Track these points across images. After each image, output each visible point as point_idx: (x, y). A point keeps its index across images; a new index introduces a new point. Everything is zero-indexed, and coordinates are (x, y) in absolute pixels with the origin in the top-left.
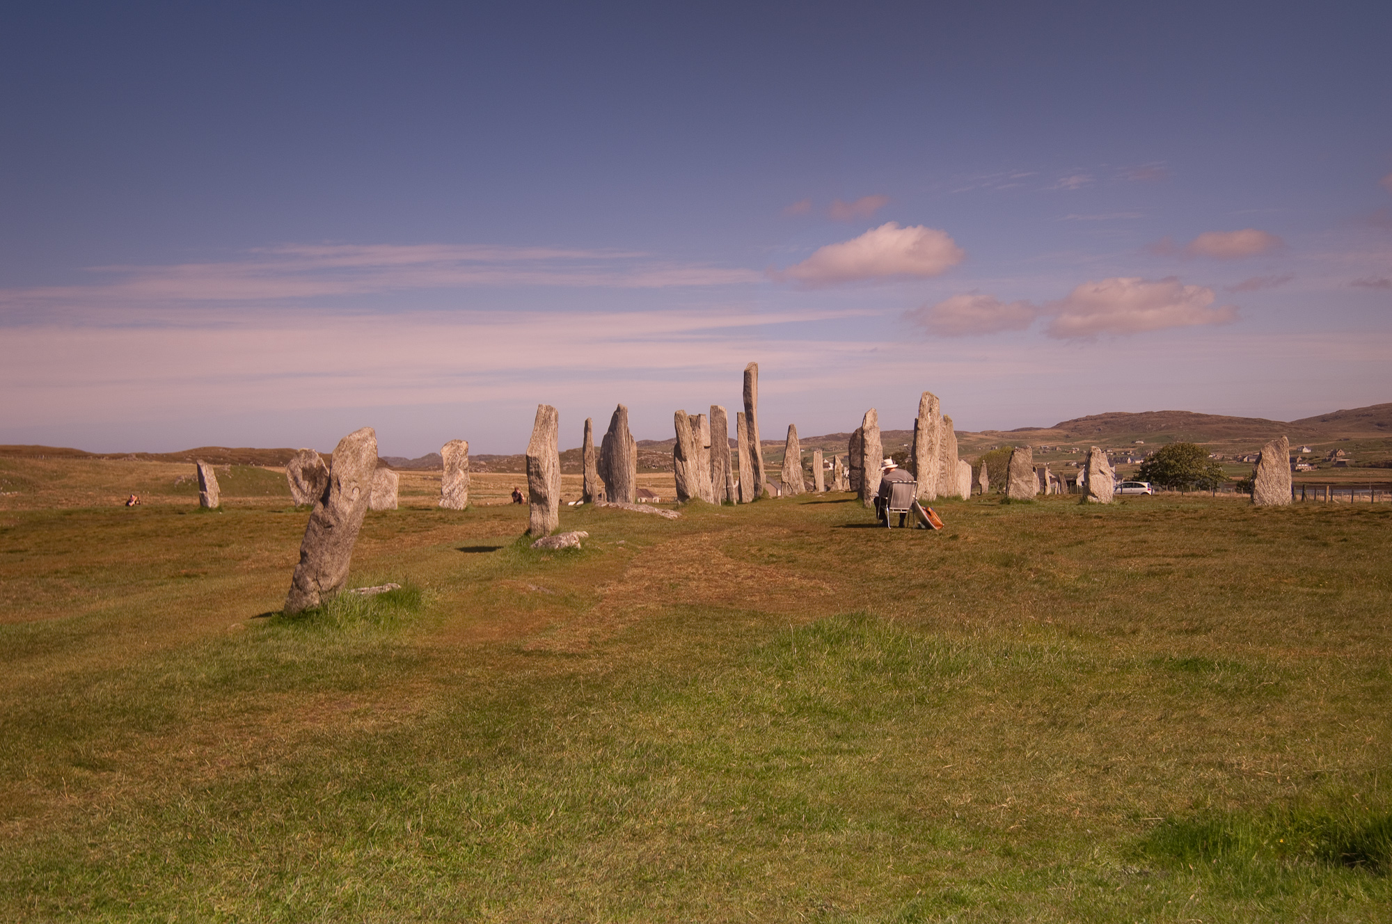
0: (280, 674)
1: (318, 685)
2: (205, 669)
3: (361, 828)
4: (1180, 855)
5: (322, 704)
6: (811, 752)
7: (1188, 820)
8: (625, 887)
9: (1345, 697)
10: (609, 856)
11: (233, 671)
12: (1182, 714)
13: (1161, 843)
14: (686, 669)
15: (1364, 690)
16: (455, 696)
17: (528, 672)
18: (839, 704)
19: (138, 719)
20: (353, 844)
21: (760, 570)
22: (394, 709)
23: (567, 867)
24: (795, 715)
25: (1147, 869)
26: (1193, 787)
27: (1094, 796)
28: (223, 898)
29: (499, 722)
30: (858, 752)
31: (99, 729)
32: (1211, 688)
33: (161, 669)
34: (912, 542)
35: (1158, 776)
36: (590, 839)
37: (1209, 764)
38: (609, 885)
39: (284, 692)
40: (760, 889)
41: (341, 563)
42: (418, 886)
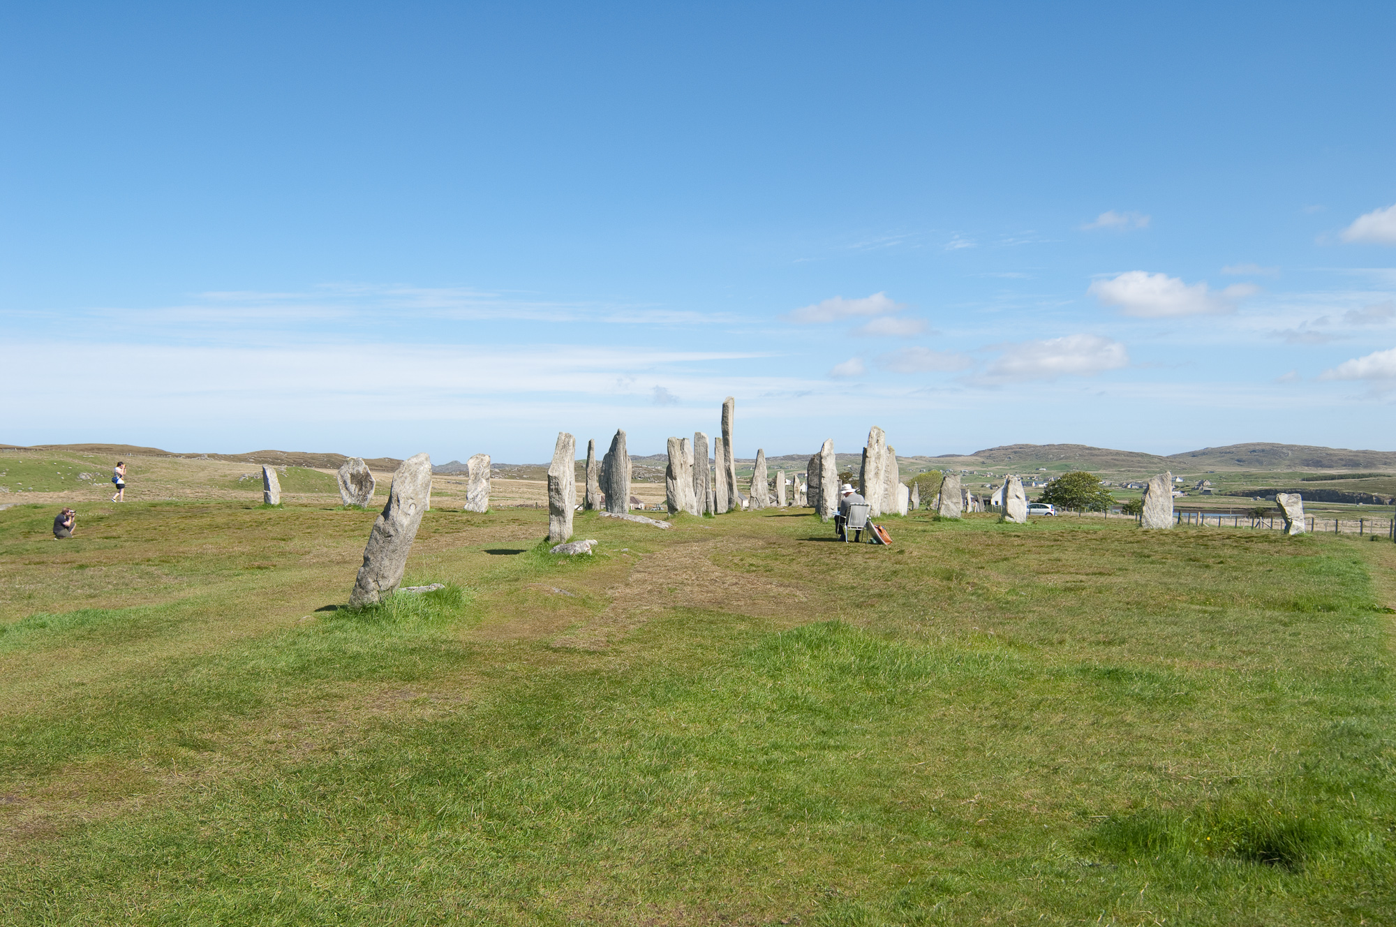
0: (349, 664)
1: (381, 675)
2: (284, 657)
3: (432, 811)
4: (1125, 850)
5: (386, 693)
6: (803, 747)
7: (1129, 818)
8: (660, 871)
9: (1244, 707)
10: (643, 842)
11: (308, 661)
12: (1112, 719)
13: (1108, 838)
14: (691, 668)
15: (1258, 701)
16: (498, 689)
17: (558, 668)
18: (822, 703)
19: (231, 702)
20: (425, 826)
21: (743, 578)
22: (448, 699)
23: (608, 850)
24: (785, 712)
25: (1097, 862)
26: (1130, 788)
27: (1047, 794)
28: (318, 874)
29: (539, 714)
30: (843, 748)
31: (198, 711)
32: (1132, 696)
33: (247, 656)
34: (867, 556)
35: (1100, 777)
36: (624, 824)
37: (1141, 768)
38: (646, 869)
39: (353, 681)
40: (775, 875)
41: (398, 567)
42: (484, 866)
